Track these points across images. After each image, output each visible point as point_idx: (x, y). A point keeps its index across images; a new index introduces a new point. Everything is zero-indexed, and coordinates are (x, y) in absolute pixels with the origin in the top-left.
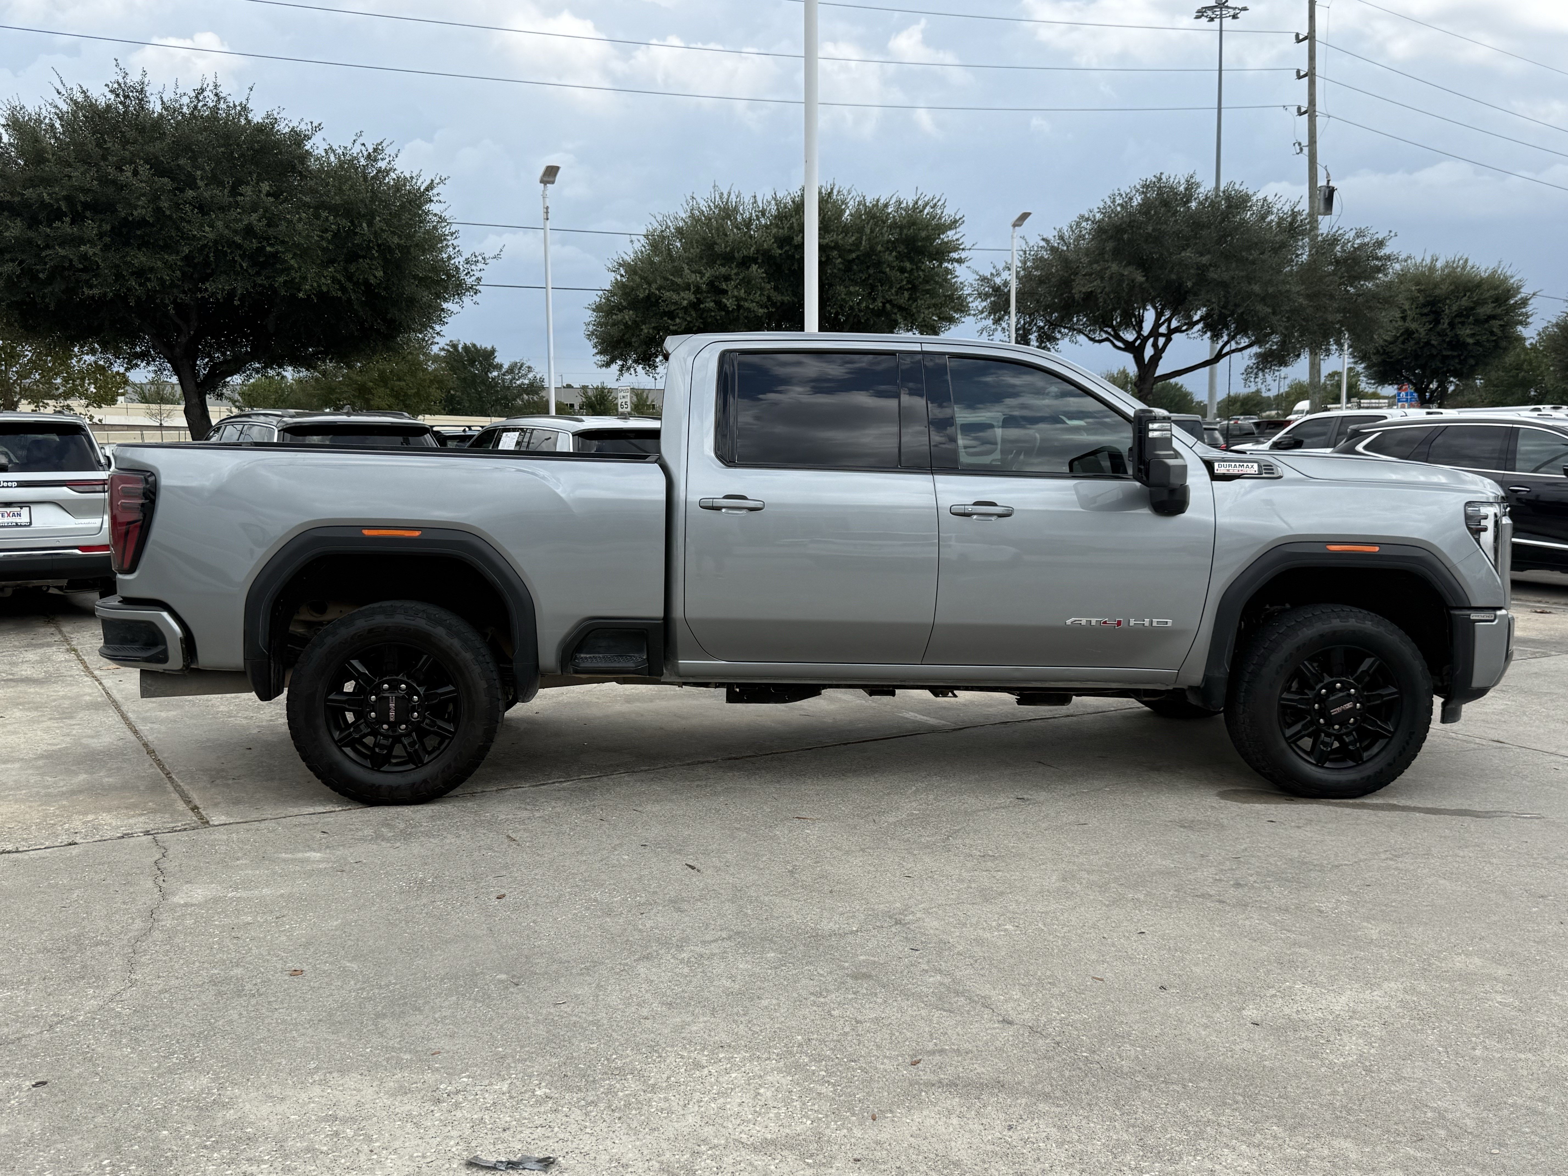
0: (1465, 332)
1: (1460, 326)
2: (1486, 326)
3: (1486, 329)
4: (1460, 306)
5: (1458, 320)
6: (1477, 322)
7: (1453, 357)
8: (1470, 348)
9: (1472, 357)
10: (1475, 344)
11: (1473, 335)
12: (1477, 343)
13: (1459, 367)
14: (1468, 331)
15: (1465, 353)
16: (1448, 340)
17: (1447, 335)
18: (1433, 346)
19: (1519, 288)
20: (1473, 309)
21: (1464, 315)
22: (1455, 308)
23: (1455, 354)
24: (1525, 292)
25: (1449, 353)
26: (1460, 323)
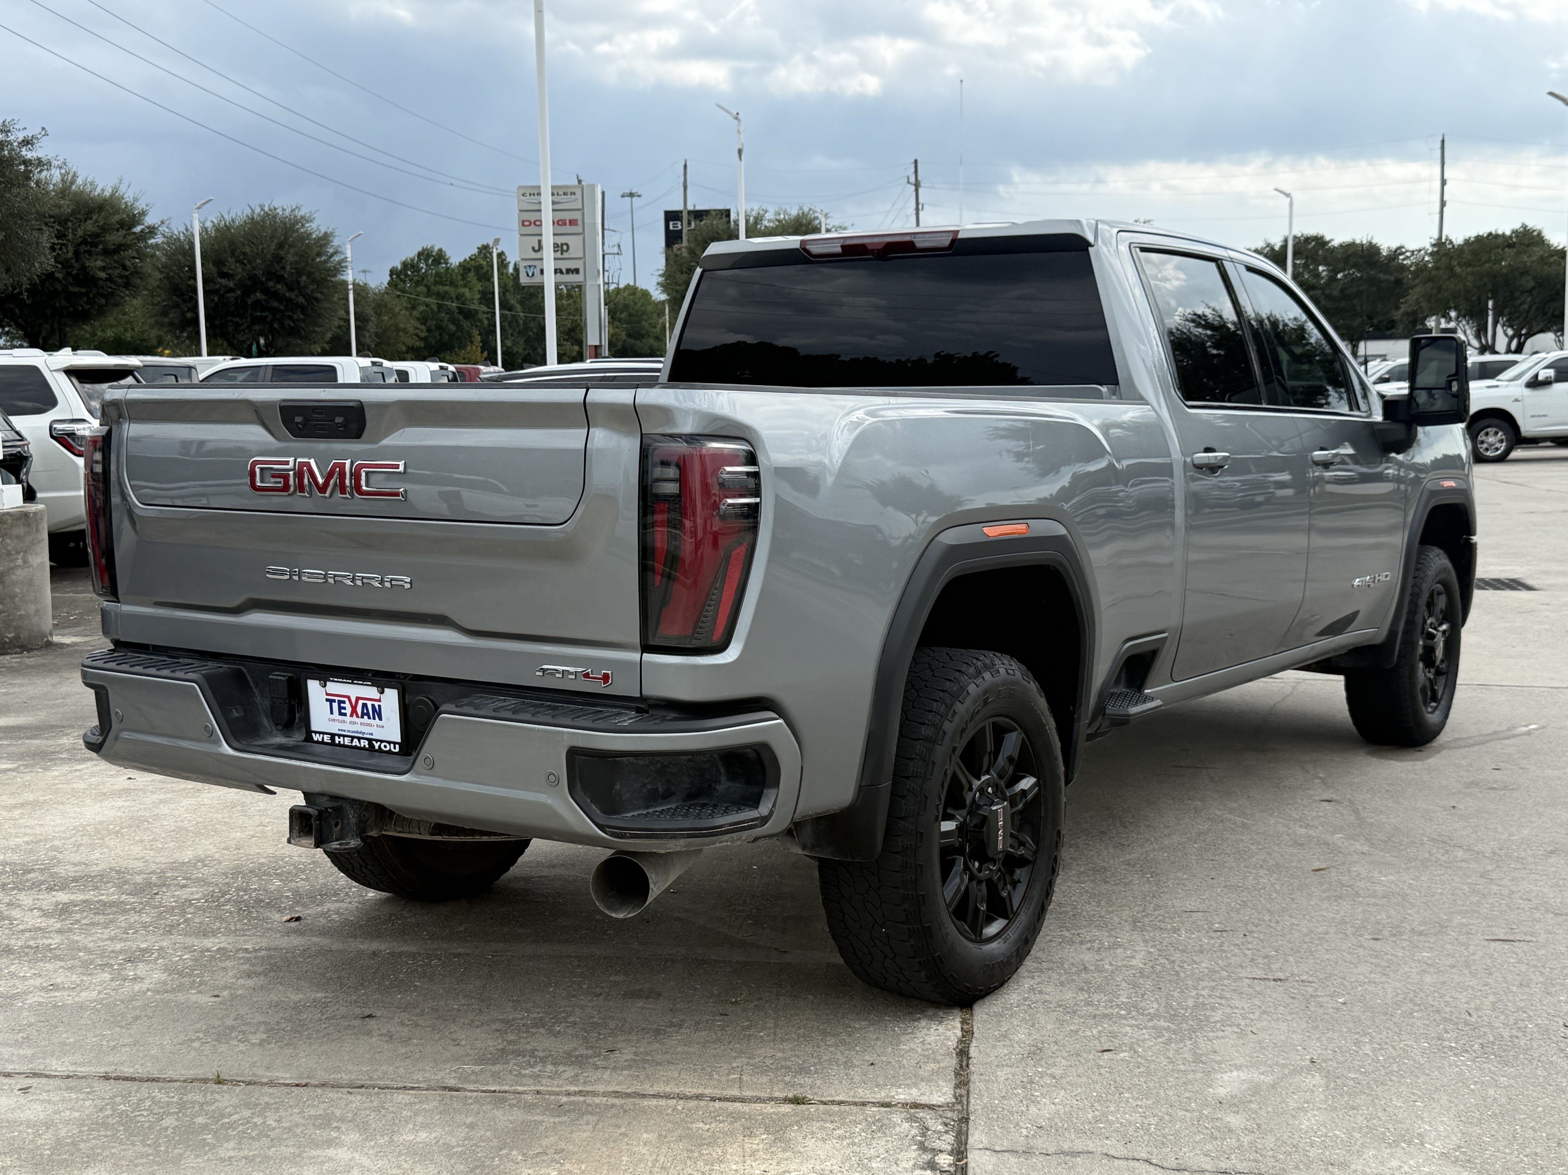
0: (96, 264)
1: (87, 256)
2: (116, 258)
3: (116, 261)
4: (85, 230)
5: (83, 248)
6: (106, 252)
7: (81, 294)
8: (101, 283)
9: (102, 295)
10: (107, 279)
11: (103, 269)
12: (110, 279)
13: (87, 307)
14: (99, 263)
15: (95, 291)
16: (74, 272)
17: (72, 266)
18: (58, 279)
19: (143, 213)
20: (97, 235)
21: (91, 242)
22: (80, 232)
23: (83, 290)
24: (150, 220)
25: (77, 289)
26: (85, 252)
